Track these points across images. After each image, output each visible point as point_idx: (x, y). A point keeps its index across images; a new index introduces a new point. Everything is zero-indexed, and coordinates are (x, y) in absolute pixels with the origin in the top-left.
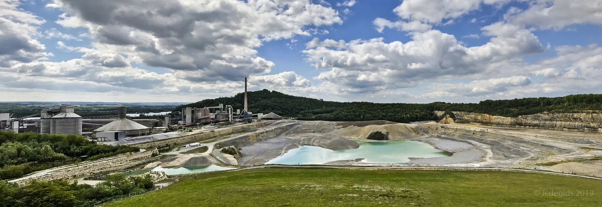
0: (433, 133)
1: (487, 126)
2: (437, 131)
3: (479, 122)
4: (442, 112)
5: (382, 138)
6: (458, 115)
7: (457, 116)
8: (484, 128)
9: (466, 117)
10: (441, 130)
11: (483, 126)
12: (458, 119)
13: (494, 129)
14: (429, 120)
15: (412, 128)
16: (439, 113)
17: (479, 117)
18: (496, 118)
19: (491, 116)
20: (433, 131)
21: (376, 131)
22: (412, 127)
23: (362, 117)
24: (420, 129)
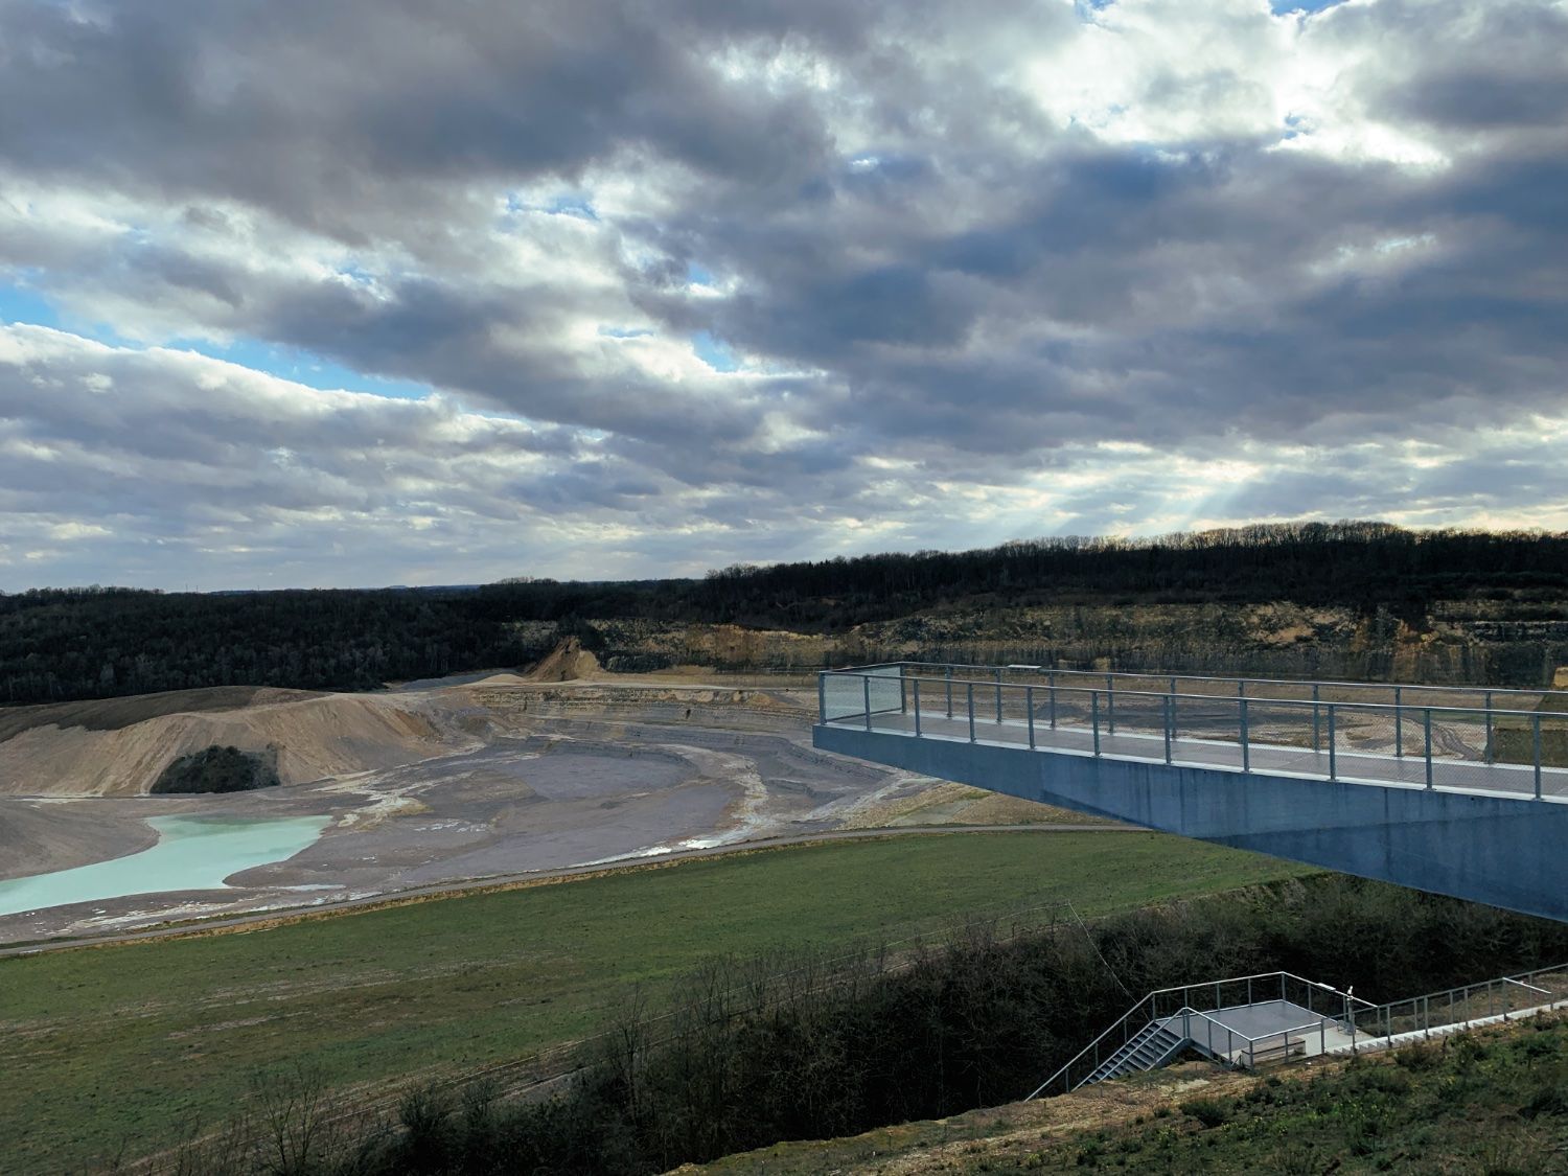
0: (507, 729)
1: (738, 678)
2: (524, 716)
3: (707, 662)
4: (546, 624)
5: (243, 777)
6: (620, 636)
7: (613, 640)
8: (727, 684)
9: (652, 646)
10: (545, 712)
11: (721, 678)
12: (619, 653)
13: (765, 685)
14: (485, 668)
15: (399, 713)
16: (533, 632)
17: (707, 642)
18: (770, 641)
19: (751, 632)
20: (508, 720)
21: (203, 746)
22: (402, 707)
23: (108, 672)
24: (441, 714)
